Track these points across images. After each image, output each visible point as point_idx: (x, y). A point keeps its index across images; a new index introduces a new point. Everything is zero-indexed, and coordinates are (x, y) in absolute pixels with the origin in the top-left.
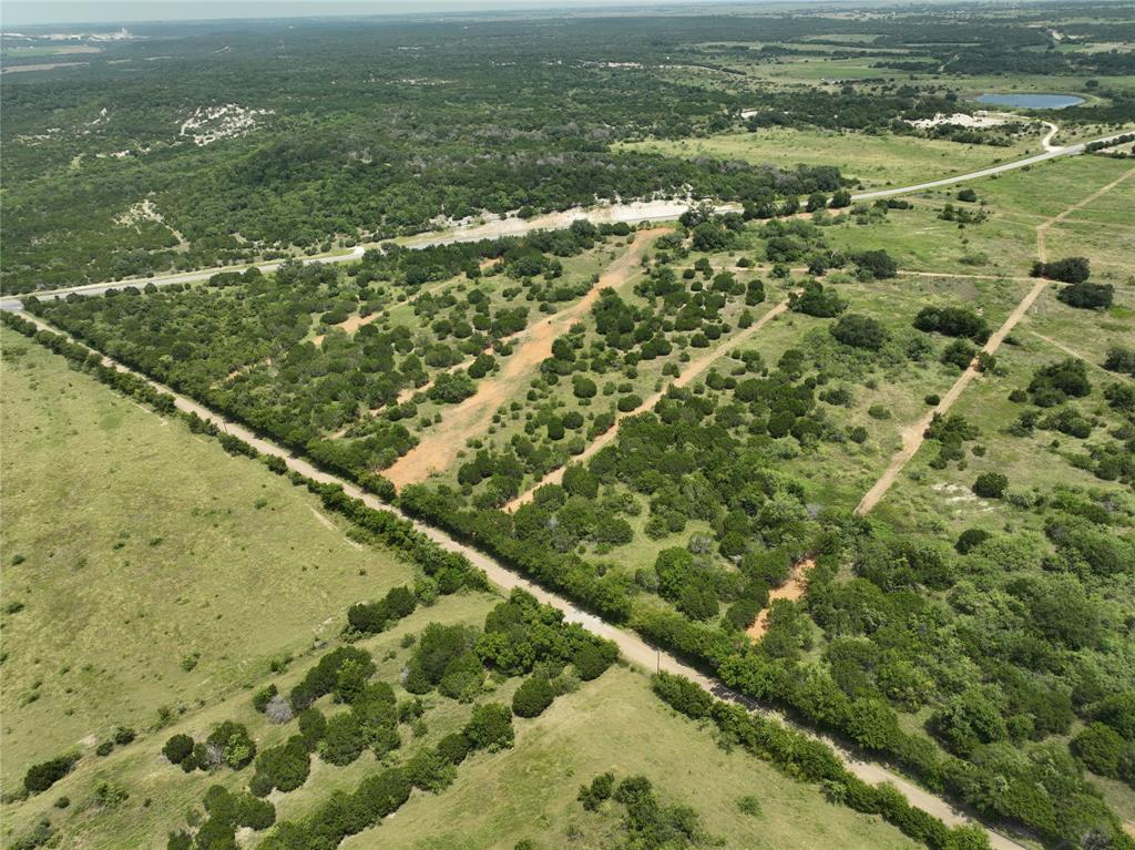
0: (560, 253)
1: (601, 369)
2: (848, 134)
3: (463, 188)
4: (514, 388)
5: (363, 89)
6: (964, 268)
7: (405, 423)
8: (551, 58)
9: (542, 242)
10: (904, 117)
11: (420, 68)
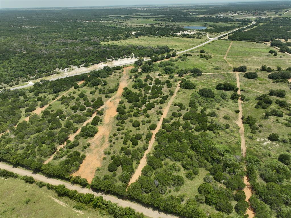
0: (103, 77)
1: (137, 116)
2: (162, 37)
3: (63, 59)
4: (110, 127)
5: (10, 30)
6: (217, 71)
7: (76, 149)
8: (68, 20)
9: (95, 74)
10: (173, 32)
11: (28, 23)
